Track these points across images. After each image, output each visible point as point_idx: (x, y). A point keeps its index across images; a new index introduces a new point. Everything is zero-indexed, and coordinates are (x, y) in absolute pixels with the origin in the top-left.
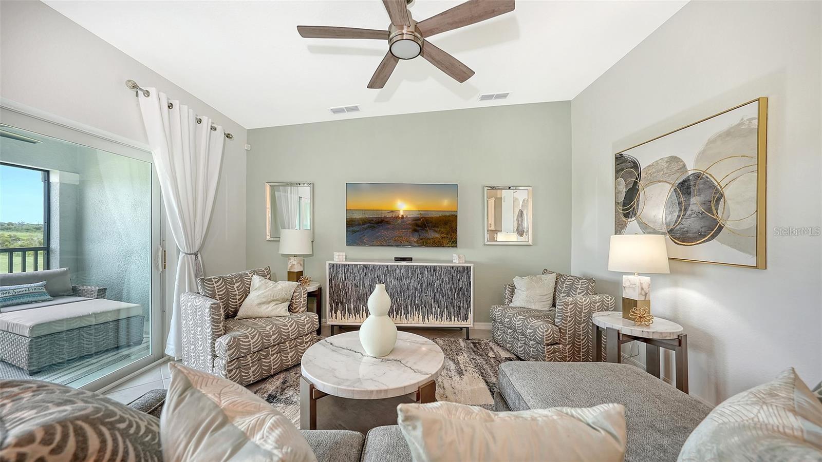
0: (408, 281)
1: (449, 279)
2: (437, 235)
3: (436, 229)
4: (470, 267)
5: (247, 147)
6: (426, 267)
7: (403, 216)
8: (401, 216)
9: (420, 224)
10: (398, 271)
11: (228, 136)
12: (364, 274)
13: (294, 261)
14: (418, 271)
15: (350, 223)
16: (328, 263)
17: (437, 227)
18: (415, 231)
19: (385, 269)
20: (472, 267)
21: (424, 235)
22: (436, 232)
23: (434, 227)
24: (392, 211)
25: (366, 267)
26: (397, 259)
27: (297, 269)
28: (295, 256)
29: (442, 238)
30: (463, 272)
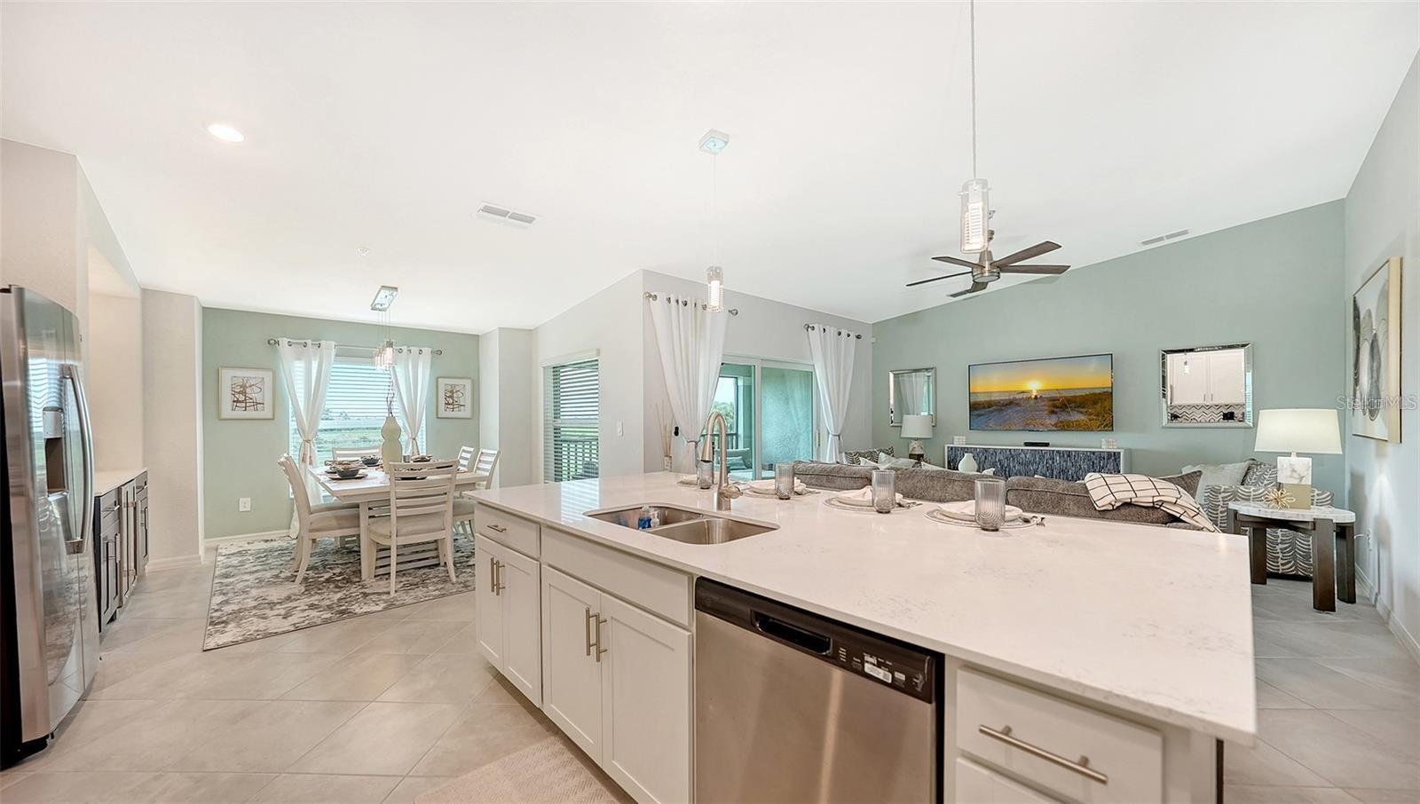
0: (1035, 466)
1: (1089, 467)
2: (1083, 417)
3: (1081, 410)
4: (1120, 453)
5: (873, 340)
6: (1058, 451)
7: (1036, 396)
8: (1033, 397)
9: (1058, 405)
10: (1023, 455)
11: (858, 337)
12: (983, 457)
13: (914, 444)
14: (1047, 456)
15: (974, 407)
16: (946, 446)
17: (1083, 407)
18: (1053, 412)
19: (1008, 453)
20: (1122, 454)
21: (1064, 417)
22: (1082, 413)
23: (1078, 407)
24: (1023, 392)
25: (986, 450)
26: (1027, 444)
27: (918, 452)
28: (917, 439)
29: (1090, 420)
30: (1109, 459)
